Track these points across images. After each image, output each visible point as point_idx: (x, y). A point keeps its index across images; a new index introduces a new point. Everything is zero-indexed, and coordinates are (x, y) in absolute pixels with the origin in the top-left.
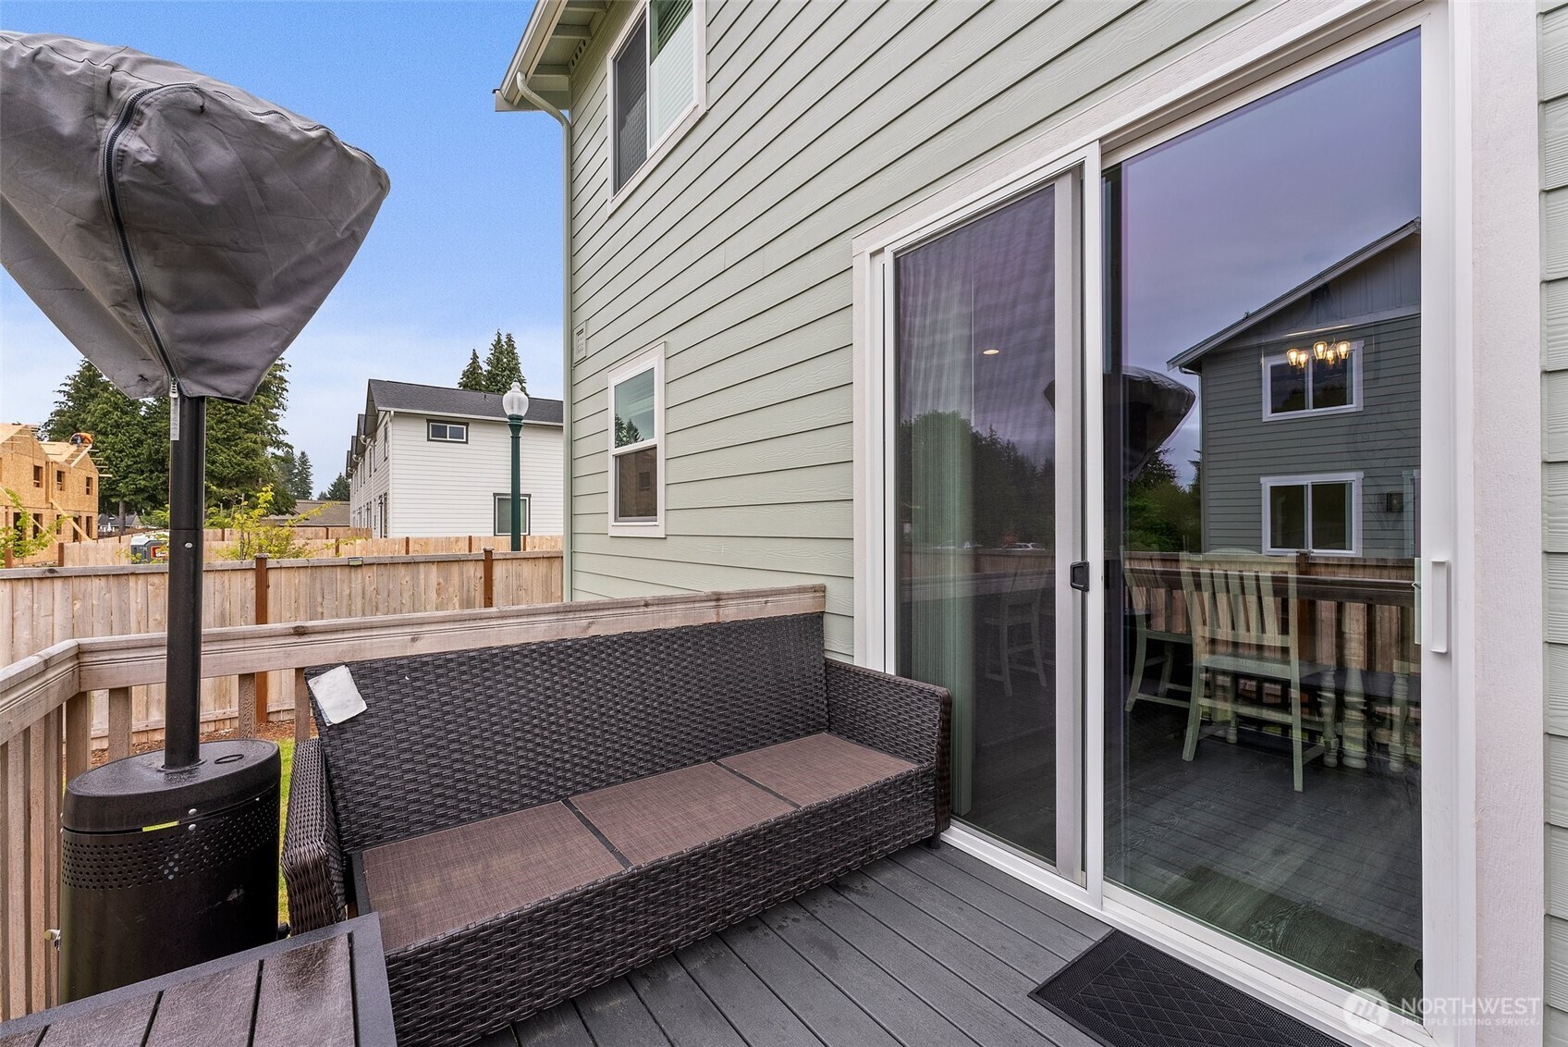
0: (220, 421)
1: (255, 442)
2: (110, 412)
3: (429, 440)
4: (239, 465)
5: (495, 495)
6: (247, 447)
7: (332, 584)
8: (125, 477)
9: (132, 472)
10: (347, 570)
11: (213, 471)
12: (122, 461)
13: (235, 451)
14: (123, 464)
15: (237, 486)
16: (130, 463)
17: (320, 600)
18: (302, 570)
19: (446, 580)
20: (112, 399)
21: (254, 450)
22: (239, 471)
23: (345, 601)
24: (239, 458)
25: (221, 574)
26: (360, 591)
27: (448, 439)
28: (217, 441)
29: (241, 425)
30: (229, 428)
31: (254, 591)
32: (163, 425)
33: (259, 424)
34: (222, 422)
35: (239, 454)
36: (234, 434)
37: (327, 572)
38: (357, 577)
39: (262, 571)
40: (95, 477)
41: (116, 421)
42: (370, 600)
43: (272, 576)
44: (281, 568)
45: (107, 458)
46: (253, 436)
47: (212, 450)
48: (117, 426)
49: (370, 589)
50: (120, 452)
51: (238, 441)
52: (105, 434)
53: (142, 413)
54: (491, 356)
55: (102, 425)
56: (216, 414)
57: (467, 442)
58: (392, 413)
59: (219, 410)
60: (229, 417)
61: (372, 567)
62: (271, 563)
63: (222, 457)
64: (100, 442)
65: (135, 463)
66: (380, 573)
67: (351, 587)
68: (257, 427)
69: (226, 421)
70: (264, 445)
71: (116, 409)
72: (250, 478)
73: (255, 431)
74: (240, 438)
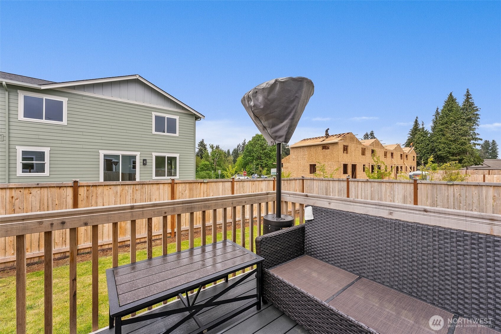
0: (452, 134)
1: (466, 140)
4: (459, 148)
6: (462, 142)
7: (441, 191)
8: (424, 155)
9: (426, 154)
10: (447, 186)
11: (450, 151)
12: (423, 150)
13: (458, 144)
14: (424, 151)
15: (459, 156)
16: (425, 151)
17: (436, 196)
18: (429, 185)
20: (421, 133)
21: (465, 142)
22: (459, 150)
23: (446, 198)
24: (459, 146)
25: (404, 184)
26: (452, 195)
29: (460, 135)
30: (456, 136)
31: (413, 190)
32: (434, 138)
33: (467, 133)
36: (457, 138)
37: (438, 186)
38: (451, 189)
39: (415, 184)
40: (415, 156)
42: (457, 198)
43: (419, 186)
44: (422, 183)
45: (420, 150)
46: (464, 138)
47: (449, 144)
48: (422, 141)
49: (457, 195)
50: (423, 148)
51: (459, 140)
52: (419, 144)
53: (429, 136)
55: (418, 141)
59: (452, 130)
61: (458, 186)
62: (418, 182)
63: (453, 146)
64: (418, 146)
65: (427, 151)
66: (461, 188)
67: (448, 193)
68: (466, 134)
69: (454, 134)
70: (469, 140)
71: (422, 136)
72: (464, 152)
73: (465, 136)
74: (459, 139)
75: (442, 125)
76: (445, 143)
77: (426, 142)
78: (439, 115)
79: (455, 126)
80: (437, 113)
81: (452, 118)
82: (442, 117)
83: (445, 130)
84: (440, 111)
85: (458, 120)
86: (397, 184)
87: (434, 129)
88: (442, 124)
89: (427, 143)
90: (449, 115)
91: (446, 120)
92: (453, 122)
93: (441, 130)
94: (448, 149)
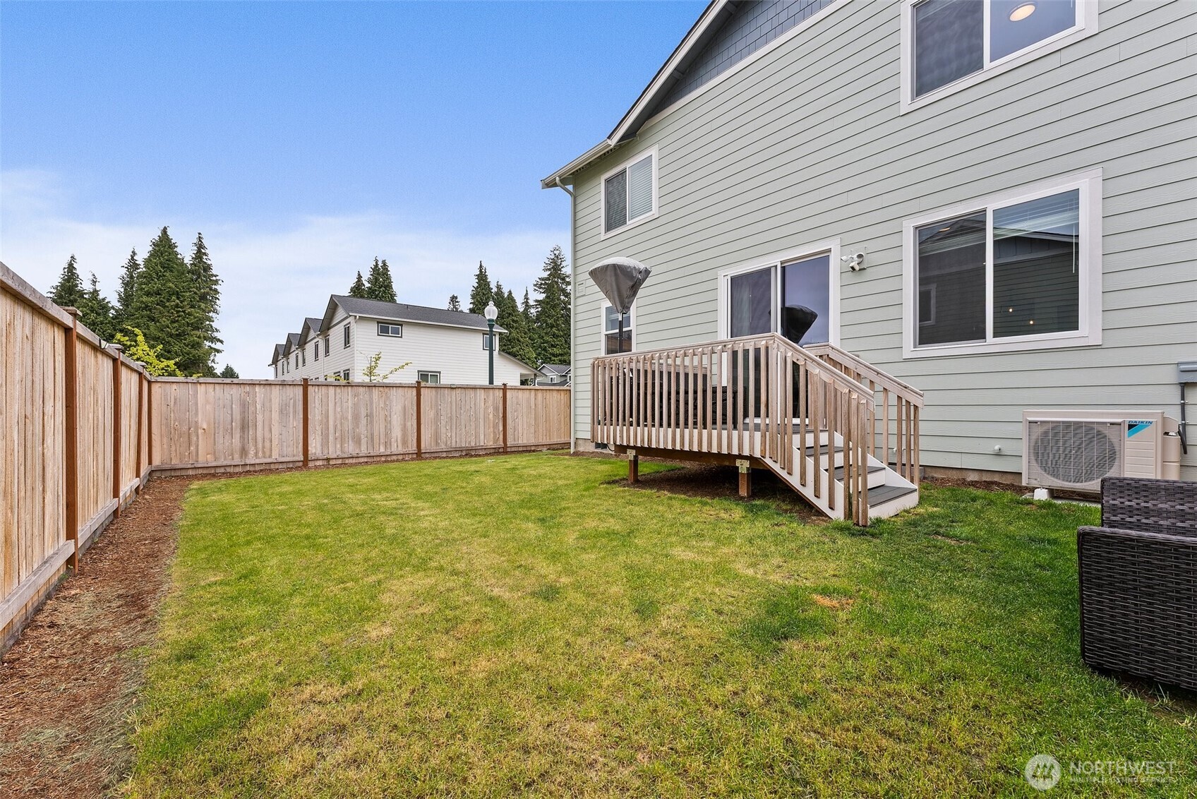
0: (173, 322)
1: (199, 337)
2: (88, 314)
3: (378, 335)
5: (419, 371)
6: (194, 340)
13: (184, 344)
19: (487, 397)
20: (90, 304)
21: (198, 343)
27: (390, 335)
28: (171, 336)
29: (188, 324)
32: (130, 323)
33: (201, 324)
34: (174, 322)
35: (187, 346)
36: (184, 332)
38: (454, 392)
41: (93, 320)
47: (168, 342)
51: (186, 336)
53: (111, 315)
54: (370, 276)
56: (170, 317)
57: (401, 337)
58: (358, 317)
59: (172, 313)
60: (180, 319)
68: (200, 326)
69: (177, 321)
70: (204, 339)
71: (92, 311)
73: (198, 329)
74: (188, 334)
75: (147, 296)
76: (159, 338)
77: (106, 330)
78: (138, 269)
79: (178, 304)
80: (133, 265)
81: (171, 285)
82: (147, 277)
83: (155, 308)
84: (140, 259)
85: (184, 292)
86: (395, 388)
87: (126, 299)
88: (148, 294)
89: (109, 331)
90: (164, 276)
91: (157, 285)
92: (173, 294)
93: (147, 306)
94: (166, 354)
